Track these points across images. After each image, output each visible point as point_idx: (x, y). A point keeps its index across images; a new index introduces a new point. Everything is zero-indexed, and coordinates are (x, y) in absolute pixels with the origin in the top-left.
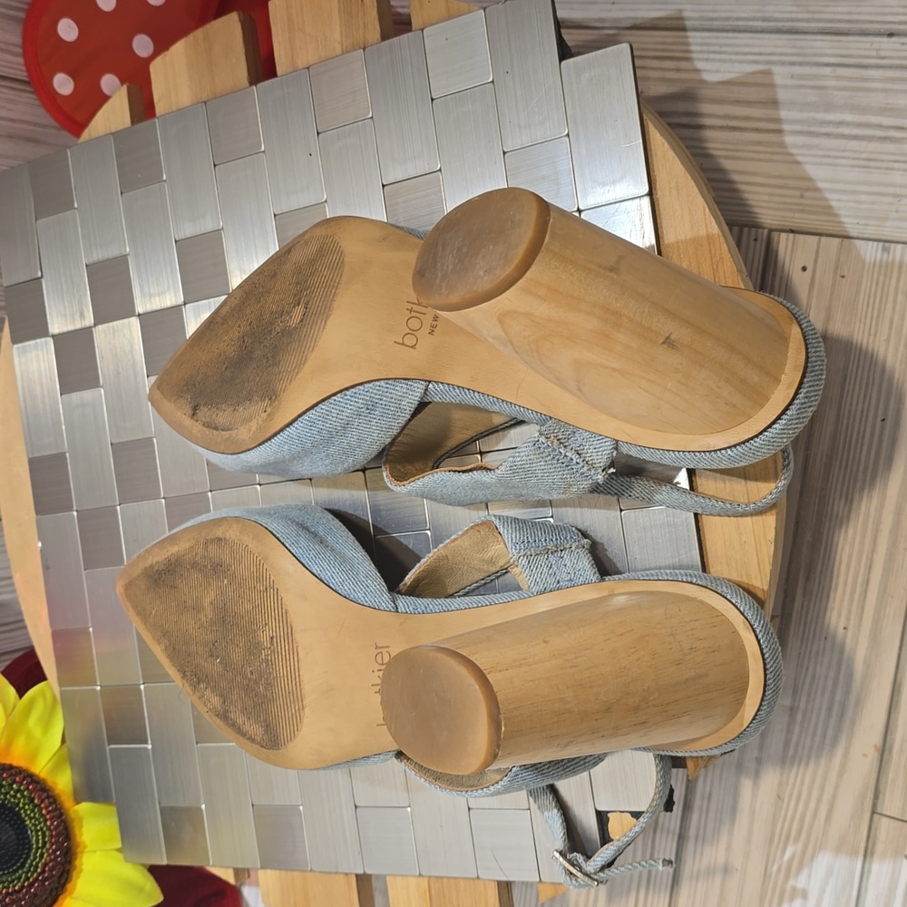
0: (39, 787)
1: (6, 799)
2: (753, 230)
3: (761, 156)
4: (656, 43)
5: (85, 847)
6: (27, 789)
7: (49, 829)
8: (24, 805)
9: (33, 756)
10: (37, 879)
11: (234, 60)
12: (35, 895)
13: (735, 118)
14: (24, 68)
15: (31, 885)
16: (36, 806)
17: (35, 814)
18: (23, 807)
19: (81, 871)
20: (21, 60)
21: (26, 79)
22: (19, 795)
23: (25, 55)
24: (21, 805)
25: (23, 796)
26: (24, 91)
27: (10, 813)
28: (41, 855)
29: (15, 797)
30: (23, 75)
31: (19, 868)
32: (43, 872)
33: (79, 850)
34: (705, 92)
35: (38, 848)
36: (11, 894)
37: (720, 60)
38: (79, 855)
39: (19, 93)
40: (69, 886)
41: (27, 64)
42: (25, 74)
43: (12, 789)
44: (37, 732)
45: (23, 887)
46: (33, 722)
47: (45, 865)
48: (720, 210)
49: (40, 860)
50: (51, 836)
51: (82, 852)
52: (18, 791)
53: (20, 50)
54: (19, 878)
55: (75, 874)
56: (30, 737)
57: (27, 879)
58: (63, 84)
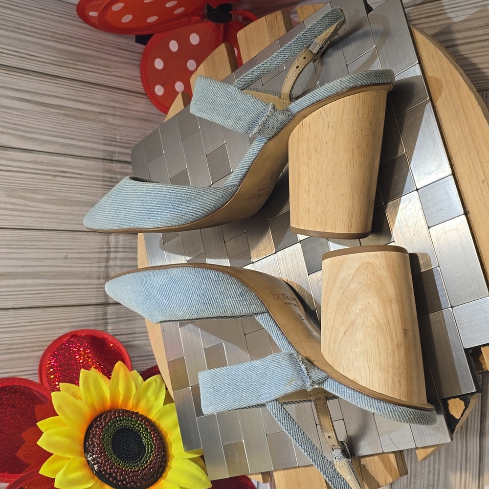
0: (150, 423)
1: (134, 427)
2: (485, 92)
3: (484, 53)
4: (425, 10)
5: (174, 457)
6: (145, 424)
7: (154, 444)
8: (143, 431)
9: (149, 410)
10: (147, 467)
11: (224, 65)
12: (145, 474)
13: (469, 37)
14: (143, 87)
15: (144, 469)
16: (148, 432)
17: (148, 437)
18: (142, 433)
19: (171, 468)
20: (141, 84)
21: (144, 93)
22: (140, 427)
23: (143, 81)
24: (141, 431)
25: (143, 428)
26: (143, 98)
27: (135, 435)
28: (150, 457)
29: (138, 427)
30: (142, 90)
31: (138, 461)
32: (150, 464)
33: (170, 458)
34: (454, 28)
35: (148, 453)
36: (133, 472)
37: (458, 11)
38: (170, 460)
39: (139, 99)
40: (164, 475)
41: (144, 85)
42: (143, 90)
43: (137, 423)
44: (152, 399)
45: (139, 470)
46: (150, 393)
47: (152, 461)
48: (474, 84)
49: (149, 459)
50: (156, 448)
51: (172, 459)
52: (140, 424)
53: (140, 79)
54: (138, 466)
55: (167, 469)
56: (148, 401)
57: (142, 466)
58: (159, 90)
